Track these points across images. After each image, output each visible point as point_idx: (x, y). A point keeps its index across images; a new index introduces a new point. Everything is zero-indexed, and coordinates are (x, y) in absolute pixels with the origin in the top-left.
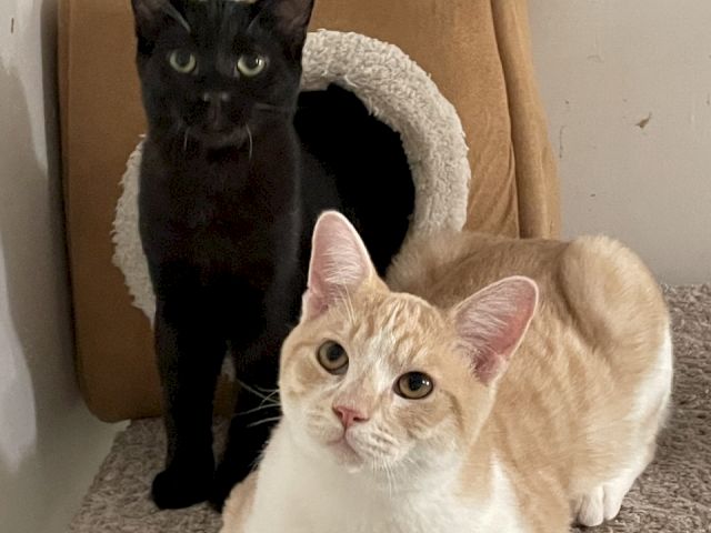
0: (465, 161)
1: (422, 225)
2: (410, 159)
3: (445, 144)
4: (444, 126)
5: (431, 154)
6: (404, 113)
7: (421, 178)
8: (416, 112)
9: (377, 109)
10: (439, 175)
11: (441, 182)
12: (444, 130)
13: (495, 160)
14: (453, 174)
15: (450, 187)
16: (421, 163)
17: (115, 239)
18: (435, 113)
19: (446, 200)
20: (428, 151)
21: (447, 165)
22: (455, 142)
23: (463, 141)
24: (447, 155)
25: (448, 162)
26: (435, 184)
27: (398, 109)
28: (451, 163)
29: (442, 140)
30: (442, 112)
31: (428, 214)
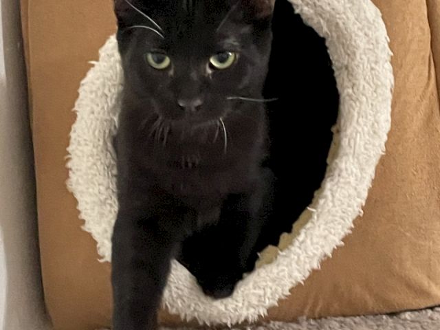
0: (388, 66)
1: (349, 132)
2: (336, 65)
3: (371, 47)
4: (369, 29)
5: (358, 57)
6: (333, 13)
7: (346, 83)
8: (344, 13)
9: (306, 9)
10: (365, 79)
11: (367, 86)
12: (370, 33)
13: (415, 69)
14: (378, 79)
15: (375, 91)
16: (347, 68)
17: (69, 165)
18: (362, 14)
19: (372, 105)
20: (354, 53)
21: (372, 69)
22: (380, 46)
23: (387, 45)
24: (373, 59)
25: (373, 65)
26: (361, 88)
27: (328, 8)
28: (377, 67)
29: (368, 42)
30: (368, 15)
31: (355, 118)
